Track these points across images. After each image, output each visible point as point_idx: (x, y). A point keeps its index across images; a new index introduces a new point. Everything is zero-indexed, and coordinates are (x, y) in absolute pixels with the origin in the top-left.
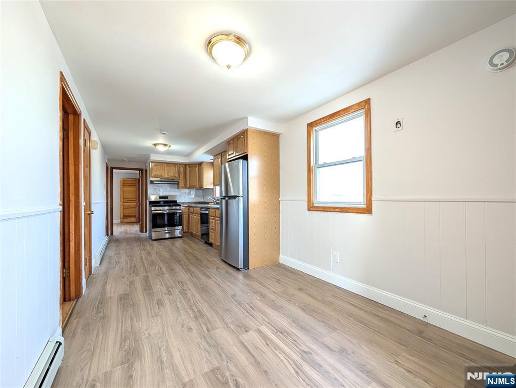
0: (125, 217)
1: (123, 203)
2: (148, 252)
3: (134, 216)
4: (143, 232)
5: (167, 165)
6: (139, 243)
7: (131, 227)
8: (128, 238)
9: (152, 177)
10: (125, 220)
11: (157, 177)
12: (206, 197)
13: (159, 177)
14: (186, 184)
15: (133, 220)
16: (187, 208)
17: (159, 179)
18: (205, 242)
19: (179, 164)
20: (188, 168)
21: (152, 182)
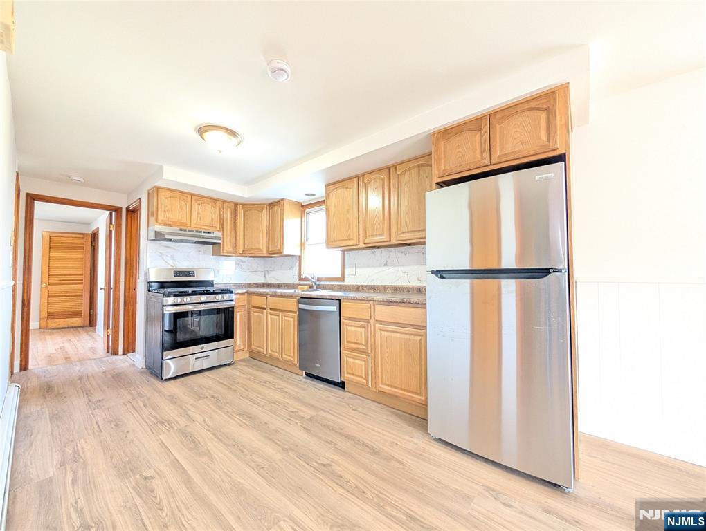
0: (51, 316)
1: (49, 284)
2: (180, 431)
3: (78, 314)
4: (115, 353)
5: (196, 200)
6: (129, 397)
7: (74, 339)
8: (81, 378)
9: (160, 224)
10: (52, 323)
11: (170, 225)
12: (272, 274)
13: (176, 226)
14: (235, 245)
15: (76, 321)
16: (244, 297)
17: (176, 230)
18: (306, 374)
19: (224, 202)
20: (241, 211)
21: (159, 237)
